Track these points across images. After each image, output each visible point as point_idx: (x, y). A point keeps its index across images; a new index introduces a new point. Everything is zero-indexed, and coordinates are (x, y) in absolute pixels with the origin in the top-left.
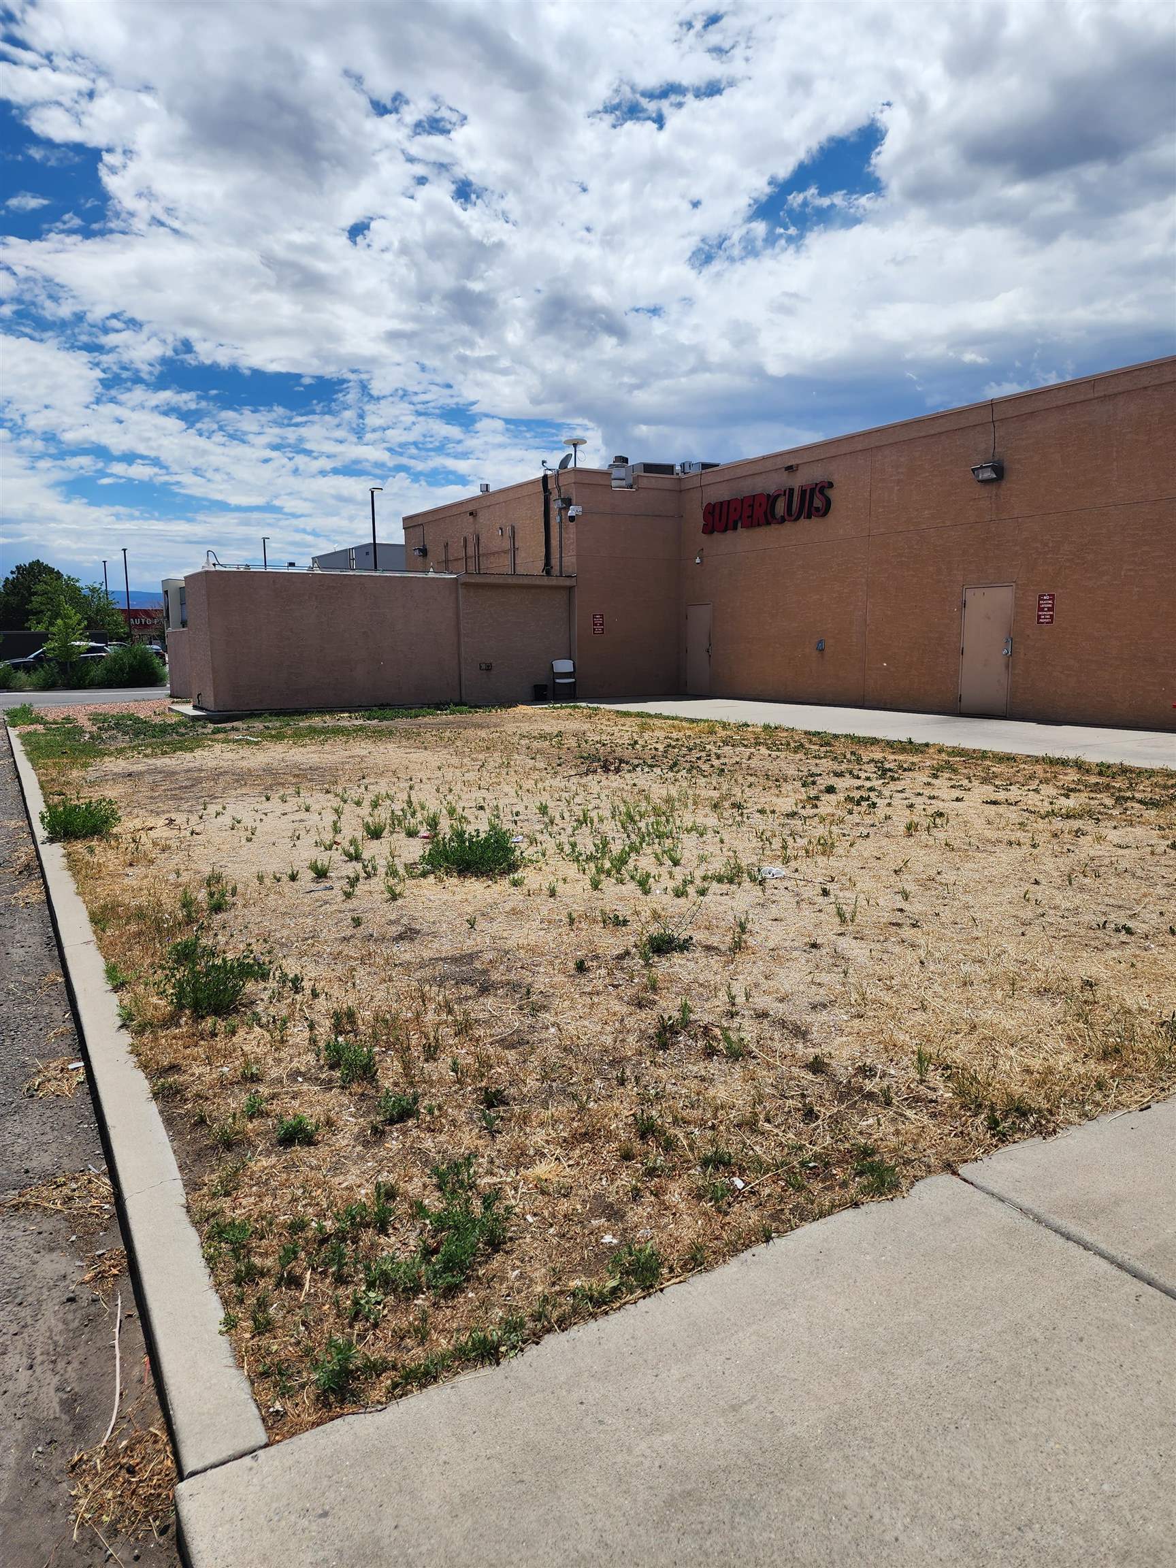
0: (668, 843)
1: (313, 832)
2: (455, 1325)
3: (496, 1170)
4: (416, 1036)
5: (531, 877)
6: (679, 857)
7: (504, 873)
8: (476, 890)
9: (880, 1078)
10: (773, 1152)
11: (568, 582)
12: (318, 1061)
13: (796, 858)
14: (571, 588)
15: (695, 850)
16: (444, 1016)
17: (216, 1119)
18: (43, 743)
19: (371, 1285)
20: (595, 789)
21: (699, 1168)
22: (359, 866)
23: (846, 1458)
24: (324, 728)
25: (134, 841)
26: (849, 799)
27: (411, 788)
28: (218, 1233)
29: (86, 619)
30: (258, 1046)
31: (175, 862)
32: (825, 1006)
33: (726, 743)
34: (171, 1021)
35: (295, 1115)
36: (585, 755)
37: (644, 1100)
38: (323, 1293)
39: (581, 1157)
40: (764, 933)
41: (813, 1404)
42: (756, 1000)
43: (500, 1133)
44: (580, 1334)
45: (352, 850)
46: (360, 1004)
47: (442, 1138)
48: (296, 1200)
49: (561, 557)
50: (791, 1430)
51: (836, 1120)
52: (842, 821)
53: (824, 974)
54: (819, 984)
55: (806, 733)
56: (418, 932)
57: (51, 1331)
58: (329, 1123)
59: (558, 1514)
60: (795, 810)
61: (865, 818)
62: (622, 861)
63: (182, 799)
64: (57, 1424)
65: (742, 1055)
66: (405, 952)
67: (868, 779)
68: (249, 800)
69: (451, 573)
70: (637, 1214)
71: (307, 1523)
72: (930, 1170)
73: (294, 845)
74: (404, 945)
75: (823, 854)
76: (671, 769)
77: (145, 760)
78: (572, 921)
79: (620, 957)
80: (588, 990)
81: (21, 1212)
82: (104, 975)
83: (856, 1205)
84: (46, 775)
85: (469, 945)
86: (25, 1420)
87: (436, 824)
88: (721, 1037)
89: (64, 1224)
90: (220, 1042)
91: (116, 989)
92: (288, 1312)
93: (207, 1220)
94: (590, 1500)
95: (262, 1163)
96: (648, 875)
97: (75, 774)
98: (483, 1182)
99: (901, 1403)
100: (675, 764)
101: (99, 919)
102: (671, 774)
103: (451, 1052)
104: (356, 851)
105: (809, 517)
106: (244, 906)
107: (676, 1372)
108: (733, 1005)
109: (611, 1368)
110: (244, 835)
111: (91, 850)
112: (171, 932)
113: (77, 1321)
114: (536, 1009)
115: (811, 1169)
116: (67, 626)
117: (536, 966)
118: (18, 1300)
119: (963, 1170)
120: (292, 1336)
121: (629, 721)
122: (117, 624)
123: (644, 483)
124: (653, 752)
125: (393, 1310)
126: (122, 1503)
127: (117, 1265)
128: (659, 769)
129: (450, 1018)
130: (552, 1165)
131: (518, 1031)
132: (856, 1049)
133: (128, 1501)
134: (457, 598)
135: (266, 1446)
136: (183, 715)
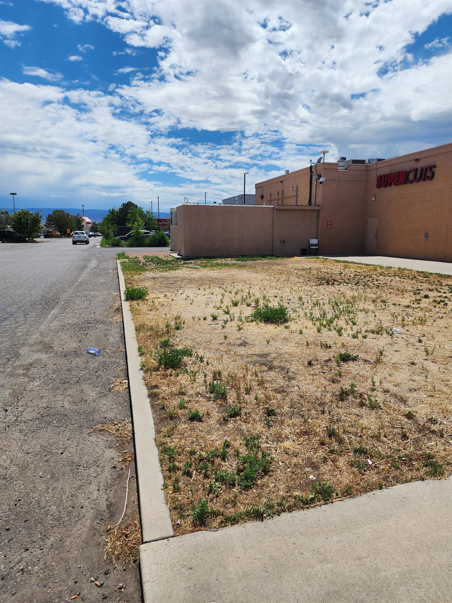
0: (352, 315)
1: (213, 302)
2: (247, 502)
3: (269, 442)
4: (243, 384)
5: (293, 326)
6: (356, 321)
7: (282, 323)
8: (271, 329)
9: (439, 424)
10: (387, 451)
11: (318, 208)
12: (206, 389)
13: (408, 325)
14: (319, 211)
15: (363, 319)
16: (254, 378)
17: (168, 408)
18: (127, 266)
19: (217, 480)
20: (323, 291)
21: (352, 453)
22: (228, 316)
23: (408, 590)
24: (221, 264)
25: (153, 302)
26: (435, 301)
27: (250, 287)
28: (165, 451)
29: (145, 222)
30: (186, 381)
31: (165, 310)
32: (415, 390)
33: (381, 274)
34: (157, 369)
35: (196, 410)
36: (320, 277)
37: (331, 421)
38: (199, 480)
39: (303, 441)
40: (390, 357)
41: (395, 564)
42: (384, 384)
43: (272, 427)
44: (296, 515)
45: (226, 310)
46: (223, 369)
47: (249, 425)
48: (193, 442)
49: (316, 198)
50: (383, 573)
51: (416, 441)
52: (431, 311)
53: (416, 376)
54: (414, 380)
55: (418, 272)
56: (247, 343)
57: (107, 478)
58: (208, 414)
59: (281, 589)
60: (410, 305)
61: (442, 310)
62: (331, 321)
63: (170, 287)
64: (104, 513)
65: (376, 407)
66: (242, 351)
67: (445, 293)
68: (193, 289)
69: (272, 205)
70: (325, 468)
71: (184, 570)
73: (206, 307)
74: (242, 348)
75: (421, 324)
76: (356, 284)
77: (160, 273)
78: (308, 344)
79: (327, 361)
80: (312, 373)
81: (102, 432)
82: (137, 350)
83: (423, 479)
84: (127, 277)
85: (266, 350)
86: (94, 510)
87: (258, 302)
88: (367, 399)
89: (115, 439)
90: (173, 378)
91: (141, 355)
92: (186, 485)
93: (161, 445)
94: (294, 586)
95: (182, 426)
96: (342, 328)
97: (136, 277)
98: (263, 446)
99: (436, 571)
100: (358, 283)
101: (138, 329)
102: (356, 287)
103: (256, 392)
104: (228, 310)
105: (424, 180)
106: (187, 328)
107: (335, 538)
108: (374, 386)
109: (308, 532)
110: (189, 302)
111: (138, 304)
112: (161, 337)
113: (115, 475)
114: (290, 379)
115: (403, 460)
116: (138, 224)
117: (292, 361)
118: (97, 465)
120: (186, 495)
121: (340, 264)
122: (154, 224)
123: (352, 168)
124: (349, 277)
125: (224, 492)
126: (122, 548)
127: (131, 457)
128: (351, 284)
129: (257, 378)
130: (291, 443)
131: (282, 387)
132: (428, 410)
133: (124, 547)
134: (273, 215)
135: (173, 536)
136: (174, 257)
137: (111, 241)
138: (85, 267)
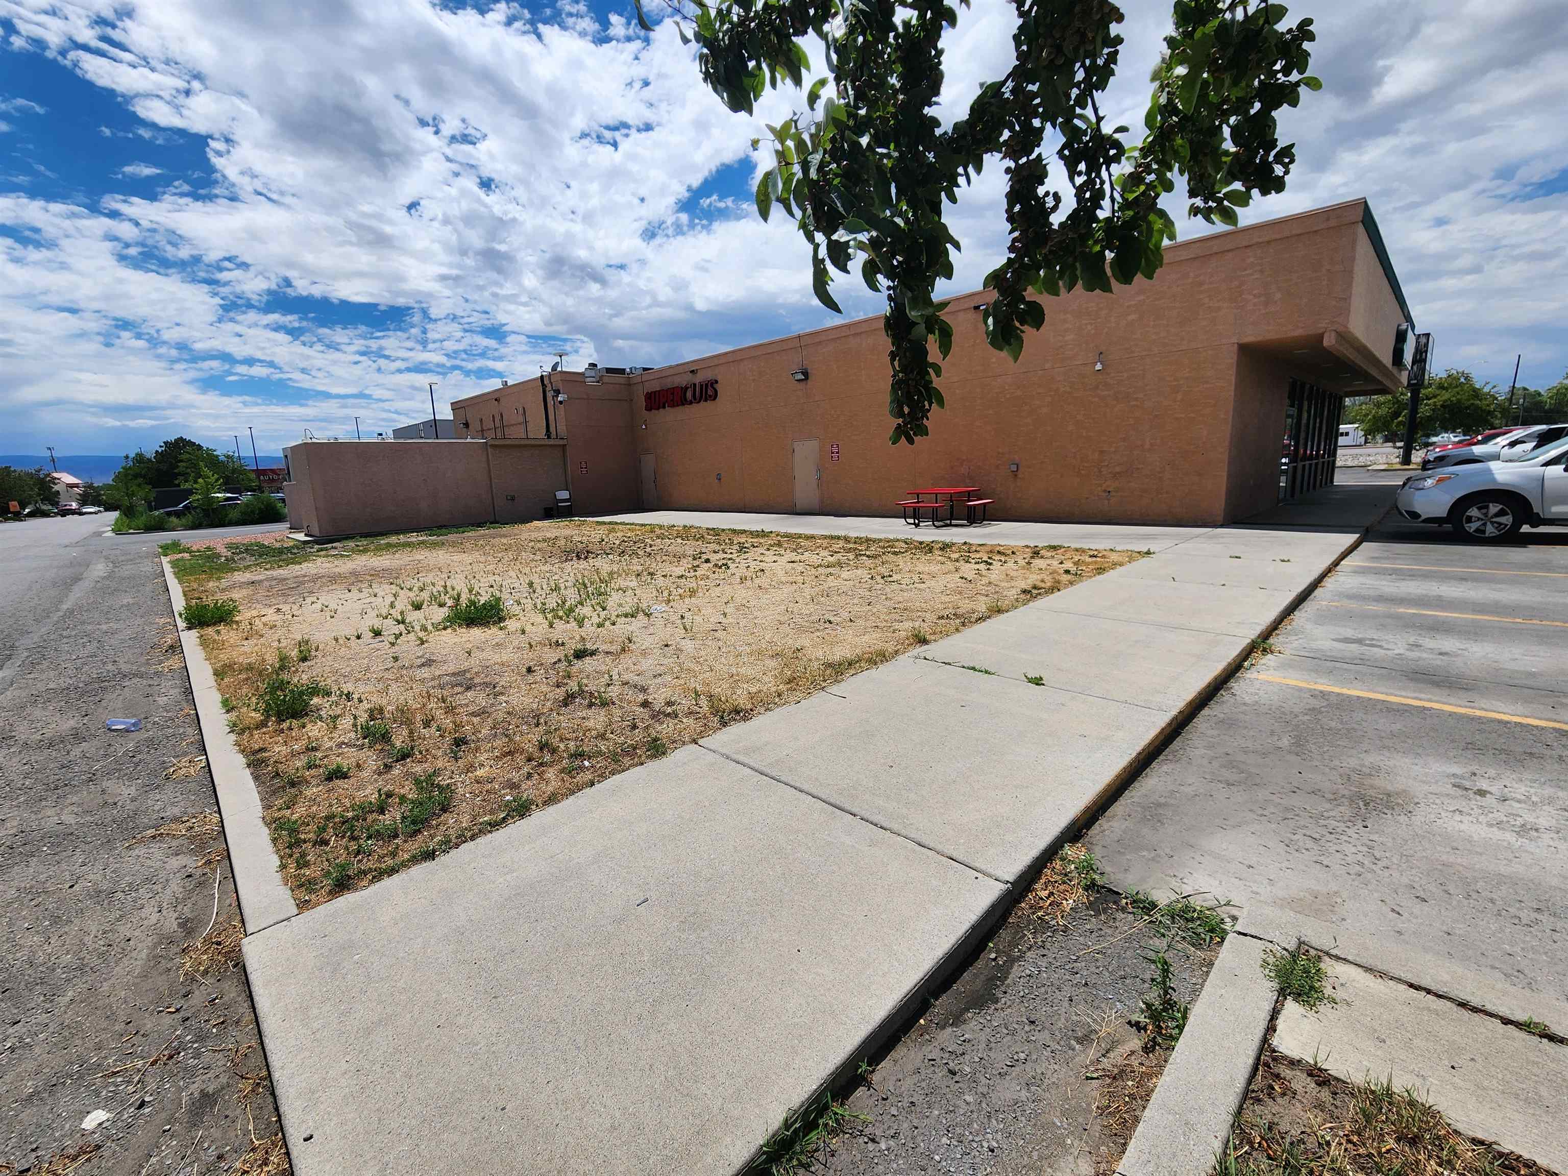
0: (603, 598)
1: (376, 609)
2: (413, 847)
3: (454, 776)
4: (420, 716)
5: (512, 625)
6: (607, 606)
7: (495, 623)
8: (476, 633)
9: (676, 705)
10: (610, 747)
11: (561, 442)
12: (356, 735)
13: (674, 600)
14: (564, 446)
15: (618, 601)
16: (440, 705)
17: (286, 773)
18: (188, 566)
19: (369, 838)
20: (568, 570)
21: (567, 760)
22: (402, 627)
25: (250, 624)
26: (716, 565)
27: (448, 577)
28: (281, 827)
29: (221, 477)
30: (319, 732)
31: (278, 634)
32: (660, 675)
33: (658, 537)
34: (263, 724)
35: (337, 765)
36: (568, 550)
37: (547, 732)
38: (341, 845)
39: (504, 763)
40: (641, 642)
41: (591, 849)
42: (624, 676)
43: (461, 758)
44: (481, 841)
45: (400, 618)
46: (388, 703)
47: (426, 764)
48: (331, 805)
49: (556, 426)
50: (576, 860)
51: (646, 728)
52: (707, 578)
53: (666, 659)
54: (662, 664)
55: (707, 529)
56: (434, 661)
57: (174, 893)
58: (359, 766)
60: (683, 574)
61: (721, 575)
62: (571, 610)
63: (289, 595)
64: (175, 934)
65: (607, 704)
66: (425, 673)
67: (731, 553)
68: (336, 592)
69: (484, 439)
70: (527, 784)
71: (314, 941)
72: (684, 743)
73: (363, 618)
74: (424, 669)
75: (690, 597)
76: (619, 555)
77: (266, 572)
78: (531, 646)
79: (555, 663)
80: (531, 681)
81: (157, 839)
82: (220, 704)
83: (642, 764)
84: (189, 587)
85: (465, 665)
86: (154, 936)
87: (459, 599)
88: (599, 697)
90: (293, 732)
91: (228, 712)
92: (319, 857)
93: (275, 822)
94: (468, 905)
95: (313, 791)
96: (585, 617)
97: (211, 584)
98: (444, 783)
99: (633, 841)
100: (623, 552)
101: (219, 674)
102: (619, 558)
103: (440, 722)
104: (403, 618)
105: (706, 400)
106: (323, 656)
107: (527, 848)
108: (611, 680)
109: (494, 852)
110: (328, 614)
111: (218, 632)
113: (192, 885)
114: (497, 695)
115: (626, 751)
116: (207, 484)
117: (503, 672)
118: (152, 882)
119: (700, 742)
120: (319, 867)
121: (603, 527)
122: (248, 480)
123: (606, 380)
124: (612, 545)
125: (380, 847)
126: (212, 959)
127: (219, 856)
128: (612, 556)
129: (444, 705)
130: (487, 769)
131: (483, 707)
132: (669, 694)
133: (216, 957)
134: (486, 455)
135: (296, 915)
136: (297, 540)
137: (142, 520)
138: (77, 579)
